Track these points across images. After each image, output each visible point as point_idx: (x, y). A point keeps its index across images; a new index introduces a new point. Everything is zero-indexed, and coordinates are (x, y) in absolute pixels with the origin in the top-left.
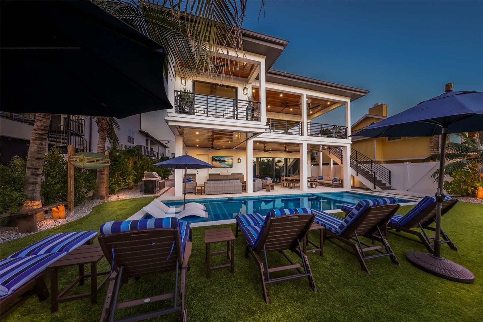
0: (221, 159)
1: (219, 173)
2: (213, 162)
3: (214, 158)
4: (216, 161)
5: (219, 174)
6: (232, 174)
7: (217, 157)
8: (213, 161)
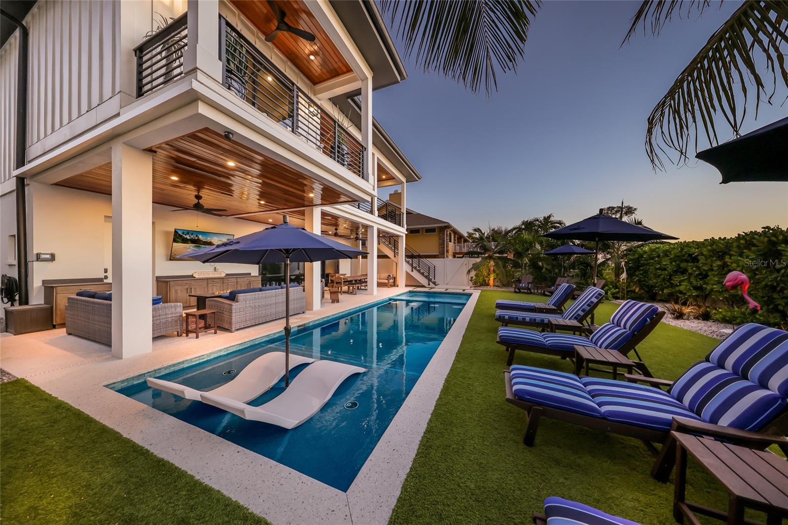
0: (201, 237)
1: (191, 274)
2: (175, 244)
3: (180, 233)
4: (185, 241)
5: (192, 276)
6: (227, 275)
7: (188, 233)
8: (175, 241)
